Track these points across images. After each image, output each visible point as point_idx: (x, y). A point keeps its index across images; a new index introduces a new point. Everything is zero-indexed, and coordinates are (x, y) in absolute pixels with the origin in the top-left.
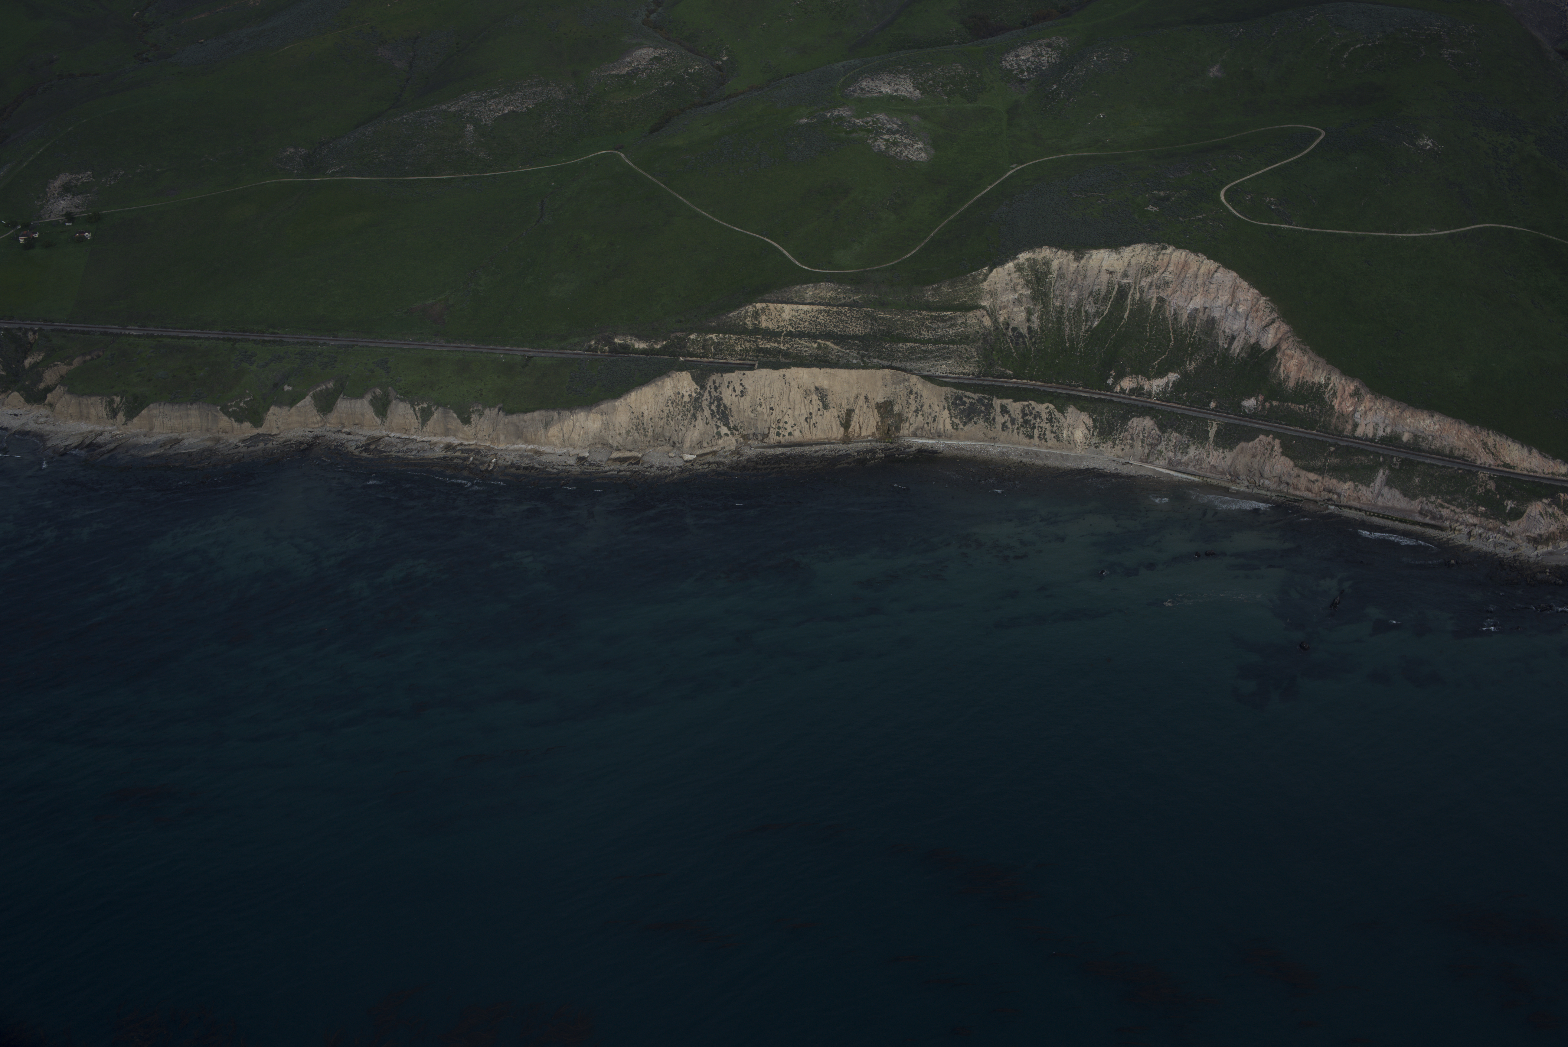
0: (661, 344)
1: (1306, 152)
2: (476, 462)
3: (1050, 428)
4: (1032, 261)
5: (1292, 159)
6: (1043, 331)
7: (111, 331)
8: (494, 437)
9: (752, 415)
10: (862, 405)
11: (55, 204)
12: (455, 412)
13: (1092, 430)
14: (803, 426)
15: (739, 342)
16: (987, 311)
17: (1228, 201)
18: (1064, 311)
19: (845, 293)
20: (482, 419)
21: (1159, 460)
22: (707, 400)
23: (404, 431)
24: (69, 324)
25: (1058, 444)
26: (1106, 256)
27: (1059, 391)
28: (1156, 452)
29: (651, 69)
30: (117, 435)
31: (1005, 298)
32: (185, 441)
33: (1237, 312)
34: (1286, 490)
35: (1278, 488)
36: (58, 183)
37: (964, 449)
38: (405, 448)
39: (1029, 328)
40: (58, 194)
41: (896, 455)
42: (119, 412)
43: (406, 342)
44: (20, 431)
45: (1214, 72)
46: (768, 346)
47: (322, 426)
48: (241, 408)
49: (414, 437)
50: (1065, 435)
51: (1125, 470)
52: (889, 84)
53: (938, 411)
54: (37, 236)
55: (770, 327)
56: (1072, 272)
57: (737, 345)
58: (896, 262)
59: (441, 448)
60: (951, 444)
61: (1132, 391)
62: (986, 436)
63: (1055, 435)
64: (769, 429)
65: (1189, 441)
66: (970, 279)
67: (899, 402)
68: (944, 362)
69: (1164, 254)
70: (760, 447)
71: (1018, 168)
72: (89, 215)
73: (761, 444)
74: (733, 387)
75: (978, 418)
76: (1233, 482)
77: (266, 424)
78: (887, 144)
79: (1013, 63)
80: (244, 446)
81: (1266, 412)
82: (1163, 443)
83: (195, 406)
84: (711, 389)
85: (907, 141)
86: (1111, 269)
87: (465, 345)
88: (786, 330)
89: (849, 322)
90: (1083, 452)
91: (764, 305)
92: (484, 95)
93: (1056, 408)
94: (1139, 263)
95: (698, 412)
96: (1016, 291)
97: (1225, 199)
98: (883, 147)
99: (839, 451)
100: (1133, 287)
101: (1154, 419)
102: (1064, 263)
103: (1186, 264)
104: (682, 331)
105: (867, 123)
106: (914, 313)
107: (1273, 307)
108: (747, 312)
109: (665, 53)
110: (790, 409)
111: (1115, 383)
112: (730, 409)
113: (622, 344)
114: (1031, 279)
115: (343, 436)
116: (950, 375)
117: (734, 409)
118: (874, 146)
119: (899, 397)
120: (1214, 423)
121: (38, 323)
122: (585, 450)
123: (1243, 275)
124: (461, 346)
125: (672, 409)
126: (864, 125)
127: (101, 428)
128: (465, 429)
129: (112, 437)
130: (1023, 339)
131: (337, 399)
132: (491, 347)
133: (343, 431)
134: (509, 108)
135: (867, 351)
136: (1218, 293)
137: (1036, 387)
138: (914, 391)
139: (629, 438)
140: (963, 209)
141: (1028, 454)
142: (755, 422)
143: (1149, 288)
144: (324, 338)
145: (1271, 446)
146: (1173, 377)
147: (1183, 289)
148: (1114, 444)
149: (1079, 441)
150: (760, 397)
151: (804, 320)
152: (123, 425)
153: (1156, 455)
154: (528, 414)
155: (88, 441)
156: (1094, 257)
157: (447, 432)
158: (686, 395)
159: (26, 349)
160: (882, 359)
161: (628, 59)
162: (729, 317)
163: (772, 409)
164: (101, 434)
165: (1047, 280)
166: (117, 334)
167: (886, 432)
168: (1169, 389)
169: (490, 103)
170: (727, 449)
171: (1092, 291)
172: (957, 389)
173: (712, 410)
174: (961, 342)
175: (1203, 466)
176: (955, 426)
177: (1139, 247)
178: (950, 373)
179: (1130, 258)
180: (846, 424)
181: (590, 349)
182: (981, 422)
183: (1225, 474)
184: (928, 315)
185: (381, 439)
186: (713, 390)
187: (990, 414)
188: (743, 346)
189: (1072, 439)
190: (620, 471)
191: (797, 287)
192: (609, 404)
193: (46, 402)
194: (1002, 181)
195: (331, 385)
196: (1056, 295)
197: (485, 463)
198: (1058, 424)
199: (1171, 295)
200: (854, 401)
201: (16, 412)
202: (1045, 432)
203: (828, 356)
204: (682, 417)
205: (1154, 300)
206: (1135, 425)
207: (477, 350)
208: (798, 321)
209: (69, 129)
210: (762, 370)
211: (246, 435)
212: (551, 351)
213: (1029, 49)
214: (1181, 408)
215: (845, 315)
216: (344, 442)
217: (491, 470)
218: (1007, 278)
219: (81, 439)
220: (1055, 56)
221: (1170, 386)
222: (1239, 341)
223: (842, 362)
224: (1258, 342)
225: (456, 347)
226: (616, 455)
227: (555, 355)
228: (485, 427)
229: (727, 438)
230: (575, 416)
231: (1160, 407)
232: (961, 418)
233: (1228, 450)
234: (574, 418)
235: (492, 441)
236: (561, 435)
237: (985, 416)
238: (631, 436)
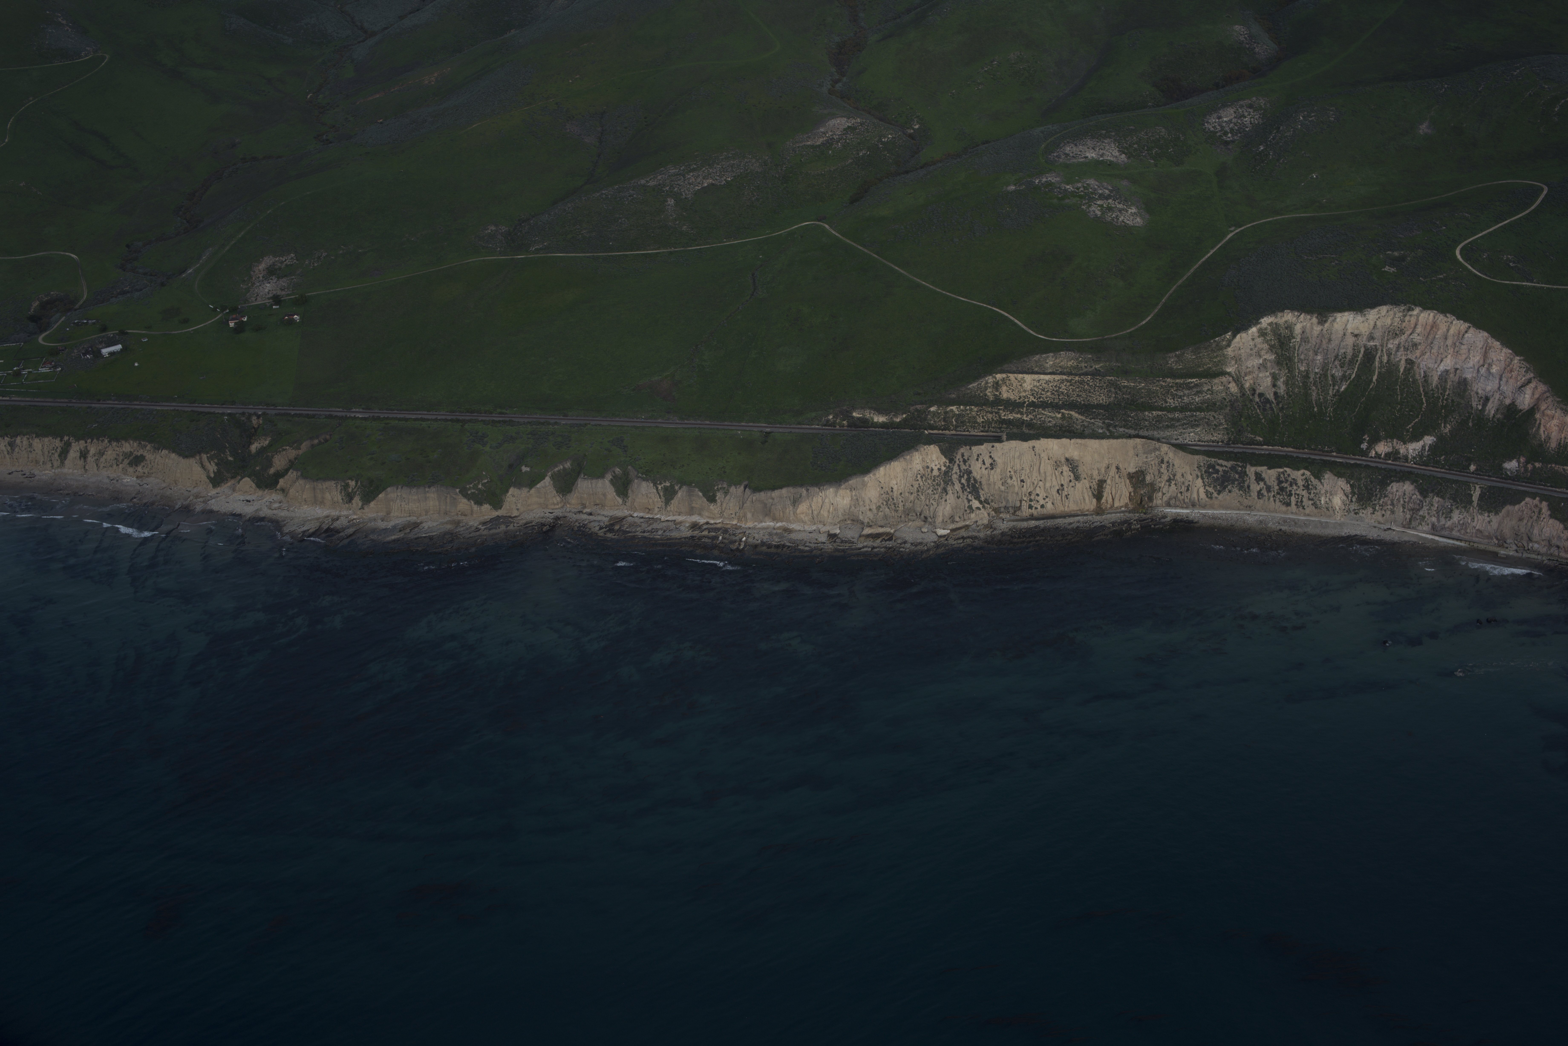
0: (901, 417)
1: (1533, 208)
2: (724, 541)
3: (1307, 495)
4: (1274, 326)
5: (1520, 215)
6: (1290, 396)
7: (336, 414)
8: (741, 515)
9: (1003, 488)
10: (1113, 475)
11: (260, 287)
12: (701, 491)
13: (1350, 496)
14: (1055, 498)
15: (980, 414)
16: (1233, 377)
17: (1466, 260)
18: (1310, 376)
19: (1086, 362)
20: (728, 497)
21: (1421, 525)
22: (956, 473)
23: (647, 510)
24: (292, 408)
25: (1316, 511)
26: (1351, 319)
27: (1313, 457)
28: (1418, 517)
29: (845, 139)
30: (354, 519)
31: (1250, 364)
32: (424, 525)
33: (1490, 372)
34: (1557, 554)
35: (1549, 552)
36: (262, 266)
37: (1219, 519)
38: (650, 528)
39: (1275, 394)
40: (263, 277)
41: (1152, 526)
42: (354, 496)
43: (638, 420)
44: (254, 518)
45: (1424, 128)
46: (1011, 417)
47: (562, 507)
48: (479, 490)
49: (658, 516)
50: (1323, 502)
51: (1387, 536)
52: (1094, 149)
53: (1191, 480)
54: (246, 320)
55: (1012, 398)
56: (1316, 335)
57: (979, 417)
58: (1133, 329)
59: (687, 527)
60: (1206, 513)
61: (1388, 455)
62: (1241, 505)
63: (1313, 502)
64: (1021, 501)
65: (1452, 505)
66: (1214, 345)
67: (1151, 471)
68: (1192, 430)
69: (1411, 316)
70: (1013, 521)
71: (1237, 231)
72: (296, 298)
73: (1013, 517)
74: (982, 460)
75: (1233, 487)
76: (1499, 546)
77: (506, 506)
78: (1102, 209)
79: (1216, 124)
80: (485, 529)
81: (1529, 474)
82: (1425, 508)
83: (433, 489)
84: (960, 462)
85: (1121, 206)
86: (1356, 332)
87: (699, 422)
88: (1028, 401)
89: (1092, 391)
90: (1342, 519)
91: (1004, 376)
92: (682, 169)
93: (1312, 474)
94: (1385, 325)
95: (948, 486)
96: (1260, 356)
97: (1462, 257)
98: (1099, 213)
99: (1093, 523)
100: (1380, 349)
101: (1415, 484)
102: (1308, 327)
103: (1434, 326)
104: (922, 403)
105: (1078, 189)
106: (1158, 381)
107: (1528, 366)
108: (987, 383)
109: (858, 123)
110: (1041, 481)
111: (1370, 448)
112: (980, 482)
113: (860, 417)
114: (1275, 344)
115: (585, 517)
116: (1199, 443)
117: (984, 482)
118: (1089, 212)
119: (1150, 466)
120: (1477, 487)
121: (261, 407)
122: (836, 527)
123: (1495, 335)
124: (695, 422)
125: (921, 484)
126: (1075, 191)
127: (337, 513)
128: (711, 507)
129: (349, 522)
130: (1271, 405)
131: (576, 479)
132: (726, 423)
133: (584, 511)
134: (708, 181)
135: (1113, 420)
136: (1469, 354)
137: (1289, 454)
138: (1166, 460)
139: (880, 513)
140: (1189, 274)
141: (1286, 522)
142: (1006, 494)
143: (1397, 351)
144: (554, 417)
145: (1538, 509)
146: (1429, 440)
147: (1432, 351)
148: (1374, 510)
149: (1337, 508)
150: (1010, 470)
151: (1046, 390)
152: (360, 509)
153: (1419, 520)
154: (776, 491)
155: (325, 527)
156: (1338, 320)
157: (691, 511)
158: (935, 468)
159: (251, 434)
160: (1128, 428)
161: (822, 130)
162: (969, 389)
163: (1022, 481)
164: (337, 519)
165: (1291, 344)
166: (342, 417)
167: (1139, 502)
168: (1426, 453)
169: (689, 177)
170: (980, 523)
171: (1338, 355)
172: (1209, 457)
173: (962, 484)
174: (1208, 409)
175: (1468, 531)
176: (1209, 495)
177: (1384, 309)
178: (1199, 441)
179: (1375, 320)
180: (1098, 495)
181: (827, 423)
182: (1236, 490)
183: (1492, 539)
184: (1173, 383)
185: (624, 519)
186: (962, 463)
187: (1244, 482)
188: (985, 418)
189: (1330, 506)
190: (873, 548)
191: (1037, 357)
192: (858, 479)
193: (278, 487)
194: (1224, 244)
195: (568, 465)
196: (1301, 359)
197: (735, 541)
198: (1315, 491)
199: (1420, 357)
200: (1105, 471)
201: (248, 498)
202: (1302, 499)
203: (1073, 426)
204: (932, 491)
205: (1403, 363)
206: (1395, 490)
207: (712, 427)
208: (1040, 391)
209: (268, 212)
210: (1011, 442)
211: (486, 517)
212: (788, 426)
213: (1231, 111)
214: (1440, 472)
215: (1088, 384)
216: (586, 523)
217: (742, 549)
218: (1251, 343)
219: (318, 524)
220: (1257, 117)
221: (1427, 450)
222: (1493, 402)
223: (1087, 432)
224: (1513, 402)
225: (690, 424)
226: (867, 531)
227: (793, 430)
228: (731, 505)
229: (979, 511)
230: (823, 493)
231: (1419, 472)
232: (1215, 487)
233: (1493, 514)
234: (822, 494)
235: (739, 520)
236: (810, 512)
237: (1239, 484)
238: (881, 512)
